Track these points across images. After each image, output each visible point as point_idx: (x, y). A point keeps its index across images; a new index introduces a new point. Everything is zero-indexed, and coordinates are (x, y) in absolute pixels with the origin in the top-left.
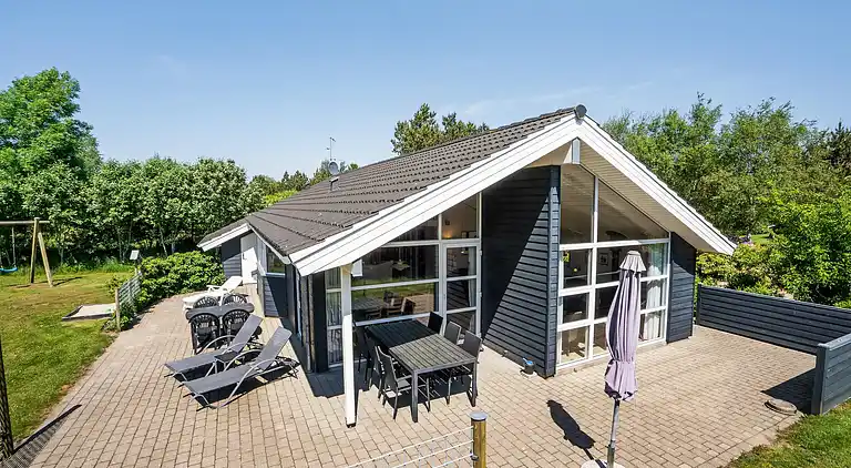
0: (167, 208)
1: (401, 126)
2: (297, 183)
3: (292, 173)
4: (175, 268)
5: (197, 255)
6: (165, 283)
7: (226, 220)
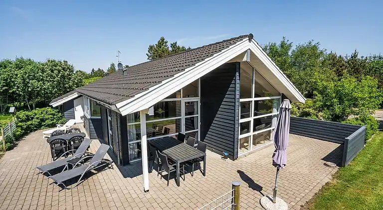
0: (29, 85)
1: (151, 48)
2: (99, 74)
3: (96, 69)
4: (37, 116)
5: (50, 109)
6: (31, 124)
7: (64, 92)
